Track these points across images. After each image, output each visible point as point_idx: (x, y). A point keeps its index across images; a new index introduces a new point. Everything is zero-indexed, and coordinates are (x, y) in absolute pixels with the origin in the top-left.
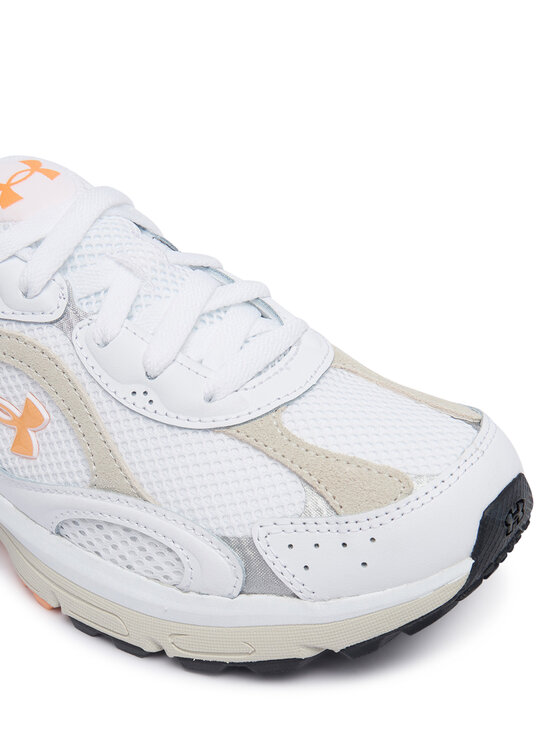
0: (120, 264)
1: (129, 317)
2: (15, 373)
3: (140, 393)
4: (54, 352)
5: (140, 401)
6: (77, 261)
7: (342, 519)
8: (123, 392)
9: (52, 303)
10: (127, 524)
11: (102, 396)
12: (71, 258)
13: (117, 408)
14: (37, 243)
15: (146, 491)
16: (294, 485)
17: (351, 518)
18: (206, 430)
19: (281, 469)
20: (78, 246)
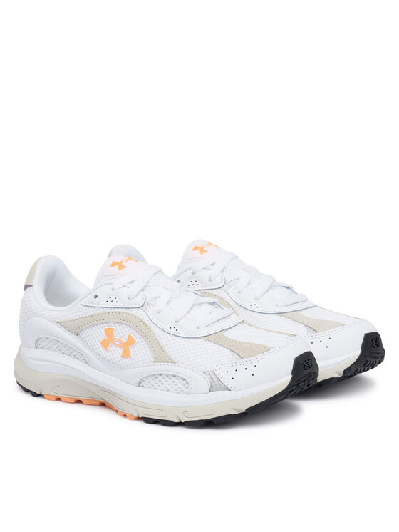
0: (164, 288)
1: (168, 304)
2: (125, 326)
3: (172, 328)
4: (140, 317)
5: (173, 331)
6: (147, 288)
7: (245, 360)
8: (166, 328)
9: (139, 301)
10: (175, 374)
11: (158, 330)
12: (145, 286)
13: (164, 333)
14: (132, 282)
15: (175, 360)
16: (228, 352)
17: (248, 359)
18: (197, 338)
19: (224, 348)
20: (148, 283)
